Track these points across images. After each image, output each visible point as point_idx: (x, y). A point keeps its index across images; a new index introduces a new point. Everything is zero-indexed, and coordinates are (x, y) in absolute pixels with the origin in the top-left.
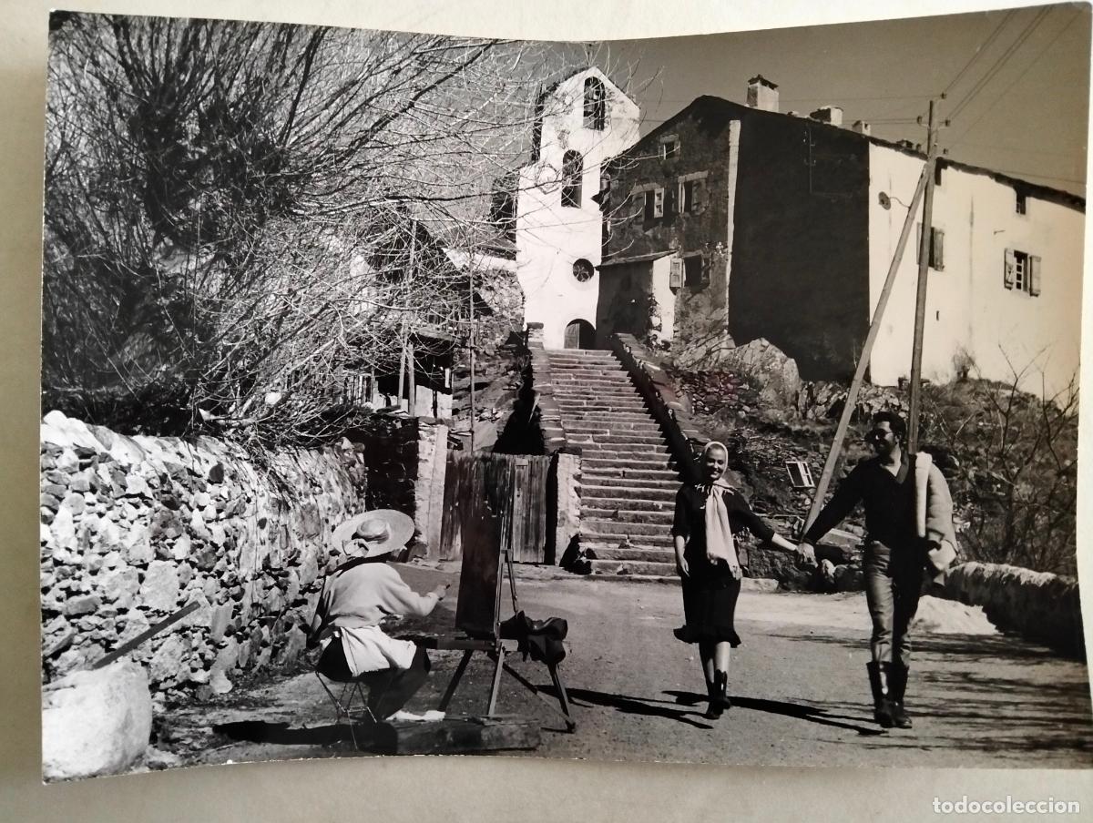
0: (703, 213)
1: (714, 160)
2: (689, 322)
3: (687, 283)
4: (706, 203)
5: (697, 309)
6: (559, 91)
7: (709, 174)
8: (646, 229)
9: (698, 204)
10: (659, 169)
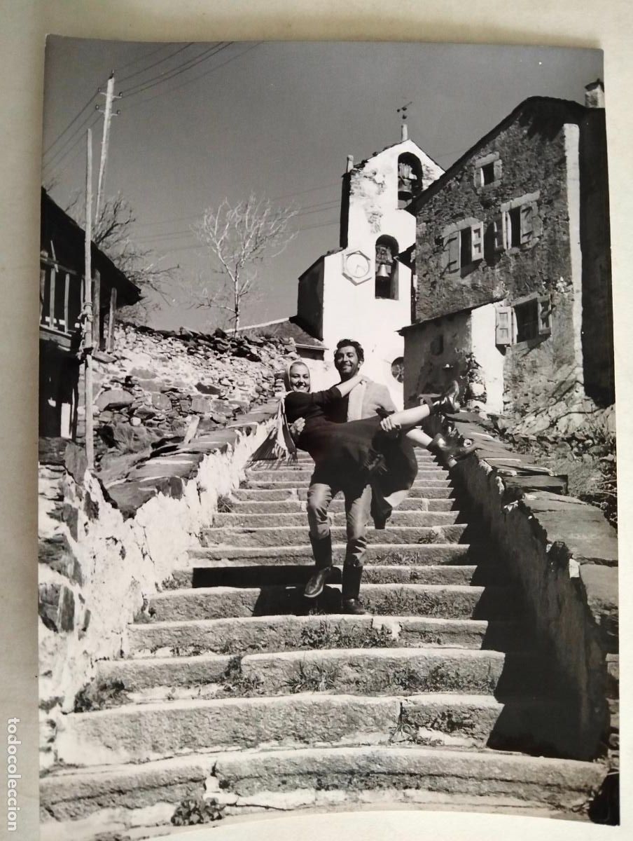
0: (538, 244)
1: (547, 175)
2: (524, 388)
3: (520, 338)
4: (539, 231)
5: (534, 370)
6: (368, 169)
7: (542, 194)
8: (463, 276)
9: (529, 234)
10: (476, 199)
